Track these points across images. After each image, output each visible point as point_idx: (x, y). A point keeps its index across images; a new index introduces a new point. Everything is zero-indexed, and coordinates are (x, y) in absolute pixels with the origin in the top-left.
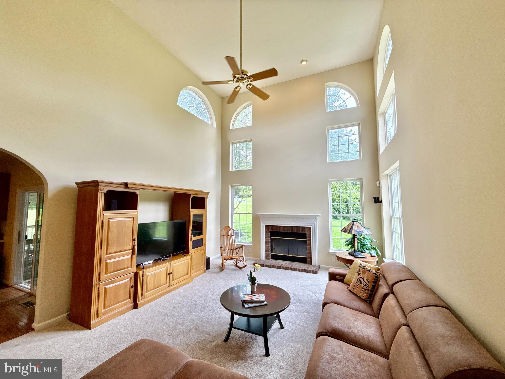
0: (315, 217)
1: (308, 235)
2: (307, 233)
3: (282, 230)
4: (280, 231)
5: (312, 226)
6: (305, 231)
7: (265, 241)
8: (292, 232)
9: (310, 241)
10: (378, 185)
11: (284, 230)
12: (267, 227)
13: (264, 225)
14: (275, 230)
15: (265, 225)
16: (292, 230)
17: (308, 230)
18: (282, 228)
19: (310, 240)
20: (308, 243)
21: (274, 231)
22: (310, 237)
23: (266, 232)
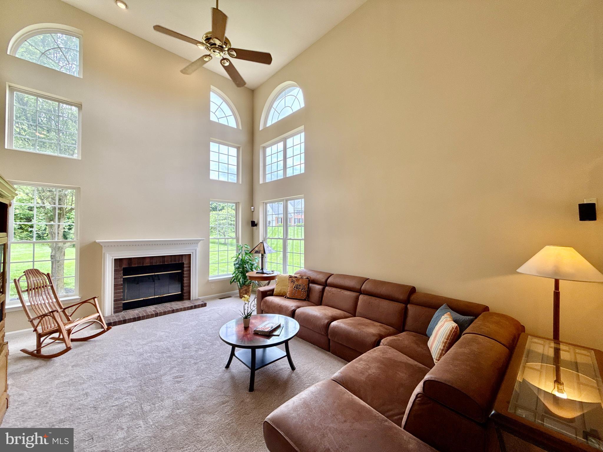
0: (196, 242)
1: (186, 265)
2: (185, 262)
3: (147, 263)
4: (144, 265)
5: (193, 253)
6: (182, 261)
7: (114, 285)
8: (164, 264)
9: (188, 272)
10: (252, 210)
11: (151, 263)
12: (118, 262)
13: (112, 259)
14: (135, 264)
15: (115, 259)
16: (164, 261)
17: (187, 258)
18: (147, 261)
19: (190, 270)
20: (187, 274)
21: (133, 266)
22: (190, 267)
23: (116, 271)
